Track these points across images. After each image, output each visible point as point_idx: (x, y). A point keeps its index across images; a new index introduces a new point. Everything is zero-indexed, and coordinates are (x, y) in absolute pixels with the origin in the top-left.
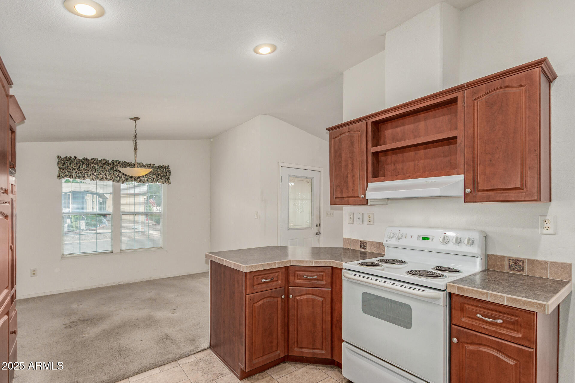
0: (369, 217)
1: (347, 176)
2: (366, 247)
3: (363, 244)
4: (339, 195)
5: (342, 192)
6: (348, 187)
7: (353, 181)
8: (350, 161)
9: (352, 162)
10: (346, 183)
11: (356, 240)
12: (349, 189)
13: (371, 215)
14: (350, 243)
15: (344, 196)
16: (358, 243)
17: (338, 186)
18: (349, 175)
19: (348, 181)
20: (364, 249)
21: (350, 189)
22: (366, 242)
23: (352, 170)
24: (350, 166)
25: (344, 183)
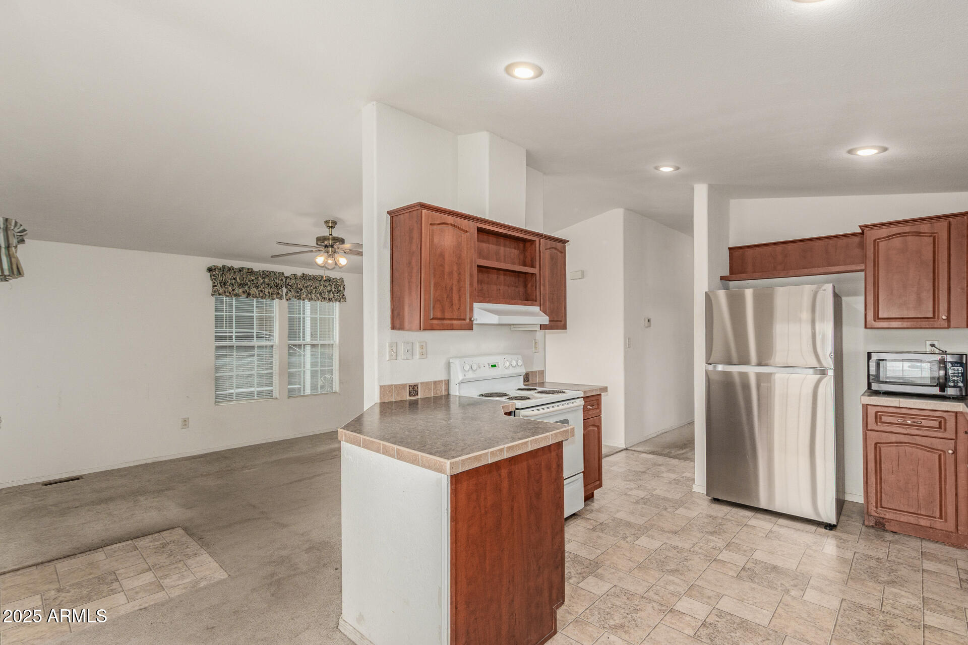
0: (422, 348)
1: (452, 289)
2: (417, 391)
3: (414, 389)
4: (439, 315)
5: (443, 311)
6: (452, 304)
7: (460, 297)
8: (455, 268)
9: (458, 270)
10: (450, 298)
11: (402, 385)
12: (454, 307)
13: (424, 344)
14: (393, 392)
15: (446, 317)
16: (405, 390)
17: (438, 300)
18: (454, 288)
19: (452, 296)
20: (415, 396)
21: (456, 307)
22: (417, 385)
23: (458, 281)
24: (455, 275)
25: (447, 297)
